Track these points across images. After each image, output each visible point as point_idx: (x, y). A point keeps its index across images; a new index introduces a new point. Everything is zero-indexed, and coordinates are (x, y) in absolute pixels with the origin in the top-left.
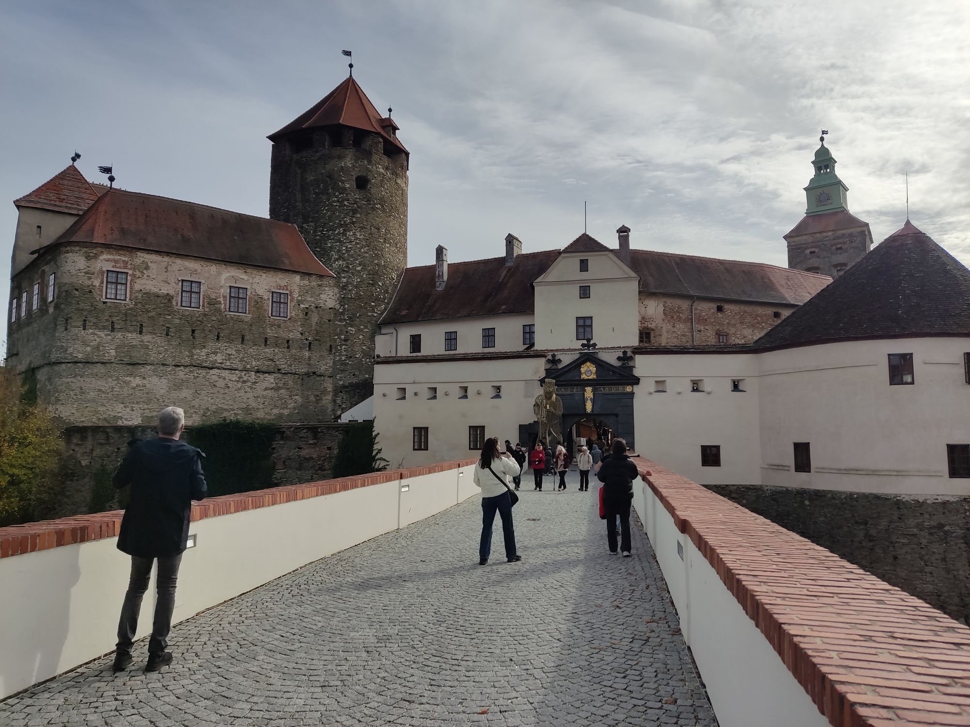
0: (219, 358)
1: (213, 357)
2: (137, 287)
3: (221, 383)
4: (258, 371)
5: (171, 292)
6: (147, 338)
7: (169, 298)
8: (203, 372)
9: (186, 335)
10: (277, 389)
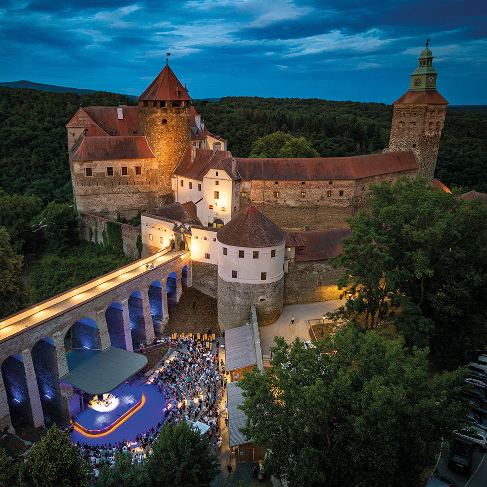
0: (121, 190)
1: (119, 190)
2: (95, 172)
3: (122, 198)
4: (133, 193)
5: (104, 172)
6: (99, 186)
7: (104, 173)
8: (116, 195)
9: (110, 184)
10: (139, 198)
